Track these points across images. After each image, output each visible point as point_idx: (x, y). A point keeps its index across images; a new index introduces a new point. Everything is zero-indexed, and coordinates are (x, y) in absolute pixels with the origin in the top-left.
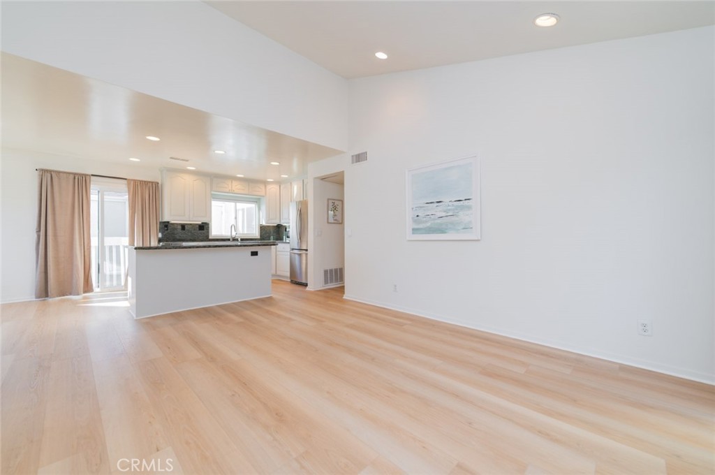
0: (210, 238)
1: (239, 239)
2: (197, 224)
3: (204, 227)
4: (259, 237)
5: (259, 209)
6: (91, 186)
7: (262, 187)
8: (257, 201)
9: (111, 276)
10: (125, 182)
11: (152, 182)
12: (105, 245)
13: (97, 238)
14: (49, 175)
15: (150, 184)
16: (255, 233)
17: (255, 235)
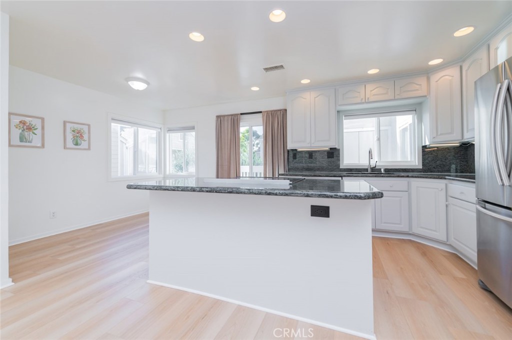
0: (341, 168)
1: (382, 170)
2: (325, 151)
3: (333, 153)
4: (421, 167)
5: (420, 120)
7: (422, 81)
8: (416, 108)
10: (260, 115)
11: (280, 111)
16: (414, 160)
17: (414, 164)
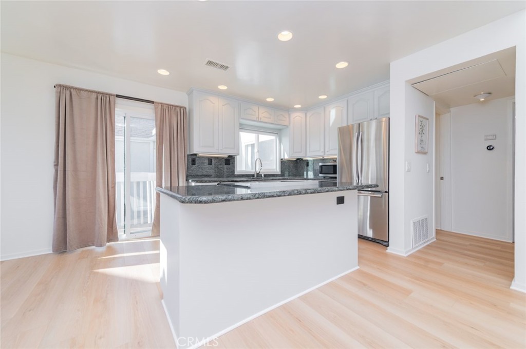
0: (235, 173)
1: (263, 175)
2: (223, 158)
3: (229, 161)
4: (280, 173)
5: (280, 141)
6: (116, 109)
7: (287, 114)
8: (278, 132)
9: (139, 212)
11: (180, 107)
12: (132, 181)
13: (123, 173)
14: (68, 92)
15: (178, 109)
16: (276, 168)
17: (276, 171)
